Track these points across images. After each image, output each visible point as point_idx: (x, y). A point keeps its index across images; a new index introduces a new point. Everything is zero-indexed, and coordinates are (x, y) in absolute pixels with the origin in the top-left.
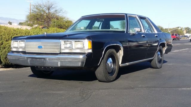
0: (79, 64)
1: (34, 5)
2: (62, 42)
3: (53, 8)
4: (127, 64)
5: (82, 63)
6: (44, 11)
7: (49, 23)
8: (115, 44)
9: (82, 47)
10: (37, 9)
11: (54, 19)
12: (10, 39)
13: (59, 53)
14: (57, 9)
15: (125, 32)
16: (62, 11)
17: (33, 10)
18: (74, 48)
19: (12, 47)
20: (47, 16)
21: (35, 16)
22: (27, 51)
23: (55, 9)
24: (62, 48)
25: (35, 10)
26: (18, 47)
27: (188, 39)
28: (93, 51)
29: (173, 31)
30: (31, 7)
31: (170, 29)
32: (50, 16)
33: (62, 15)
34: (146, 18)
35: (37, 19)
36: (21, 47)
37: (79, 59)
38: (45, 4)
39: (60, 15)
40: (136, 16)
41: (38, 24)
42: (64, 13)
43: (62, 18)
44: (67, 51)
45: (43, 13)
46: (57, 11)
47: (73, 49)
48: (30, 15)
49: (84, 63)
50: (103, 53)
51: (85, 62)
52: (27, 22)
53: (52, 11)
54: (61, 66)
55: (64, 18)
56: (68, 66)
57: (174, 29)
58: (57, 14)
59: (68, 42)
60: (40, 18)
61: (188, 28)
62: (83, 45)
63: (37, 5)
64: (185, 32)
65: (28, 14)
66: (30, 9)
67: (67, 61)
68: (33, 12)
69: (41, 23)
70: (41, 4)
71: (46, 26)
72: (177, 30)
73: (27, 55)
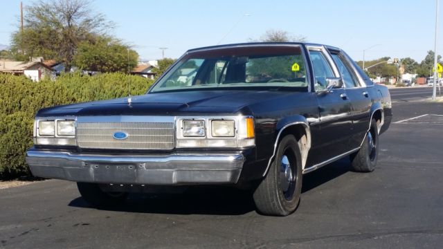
0: (227, 177)
1: (33, 6)
2: (178, 121)
3: (81, 14)
4: (315, 167)
5: (234, 173)
6: (58, 24)
7: (71, 53)
8: (297, 123)
9: (231, 134)
10: (40, 16)
11: (82, 41)
12: (17, 108)
13: (171, 148)
14: (91, 16)
15: (309, 90)
16: (103, 22)
17: (28, 21)
18: (209, 136)
19: (38, 135)
20: (65, 35)
21: (35, 36)
22: (81, 146)
23: (85, 18)
24: (178, 137)
25: (35, 19)
26: (56, 136)
27: (409, 87)
28: (256, 142)
29: (374, 67)
30: (25, 13)
31: (367, 64)
32: (74, 35)
33: (104, 32)
34: (339, 51)
35: (41, 43)
36: (64, 136)
37: (227, 163)
38: (58, 5)
39: (99, 31)
40: (321, 48)
41: (43, 55)
42: (107, 26)
43: (103, 41)
44: (192, 144)
45: (54, 28)
46: (91, 22)
47: (207, 139)
48: (23, 35)
49: (238, 174)
50: (276, 145)
51: (241, 170)
52: (14, 50)
53: (78, 22)
54: (179, 183)
55: (109, 39)
56: (197, 183)
57: (375, 62)
58: (92, 31)
59: (194, 122)
60: (48, 39)
61: (409, 59)
62: (235, 129)
63: (40, 7)
64: (402, 70)
65: (18, 30)
66: (22, 18)
67: (197, 169)
68: (28, 26)
69: (50, 52)
70: (50, 4)
71: (64, 59)
72: (383, 64)
73: (81, 155)
